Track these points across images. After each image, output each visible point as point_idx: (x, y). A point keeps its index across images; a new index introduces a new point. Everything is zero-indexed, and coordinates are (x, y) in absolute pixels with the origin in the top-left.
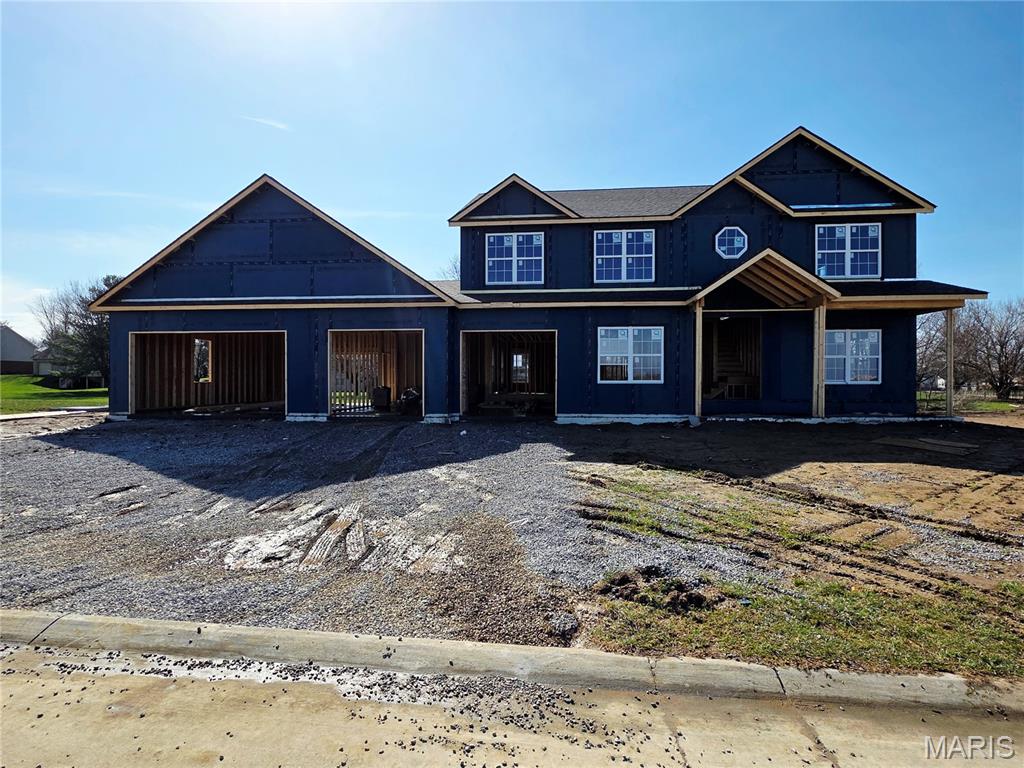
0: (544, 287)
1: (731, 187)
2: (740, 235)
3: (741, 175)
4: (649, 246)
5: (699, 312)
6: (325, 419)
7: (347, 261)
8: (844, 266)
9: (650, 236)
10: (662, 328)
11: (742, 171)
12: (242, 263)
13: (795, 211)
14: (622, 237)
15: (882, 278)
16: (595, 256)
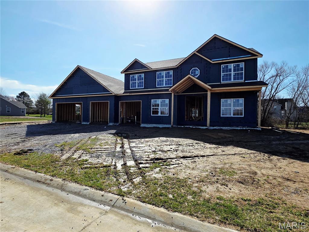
0: (144, 89)
1: (194, 56)
2: (197, 70)
4: (171, 75)
5: (173, 94)
6: (89, 123)
7: (94, 85)
8: (231, 78)
9: (172, 72)
10: (168, 99)
12: (75, 86)
13: (213, 61)
14: (164, 73)
15: (244, 81)
16: (157, 79)
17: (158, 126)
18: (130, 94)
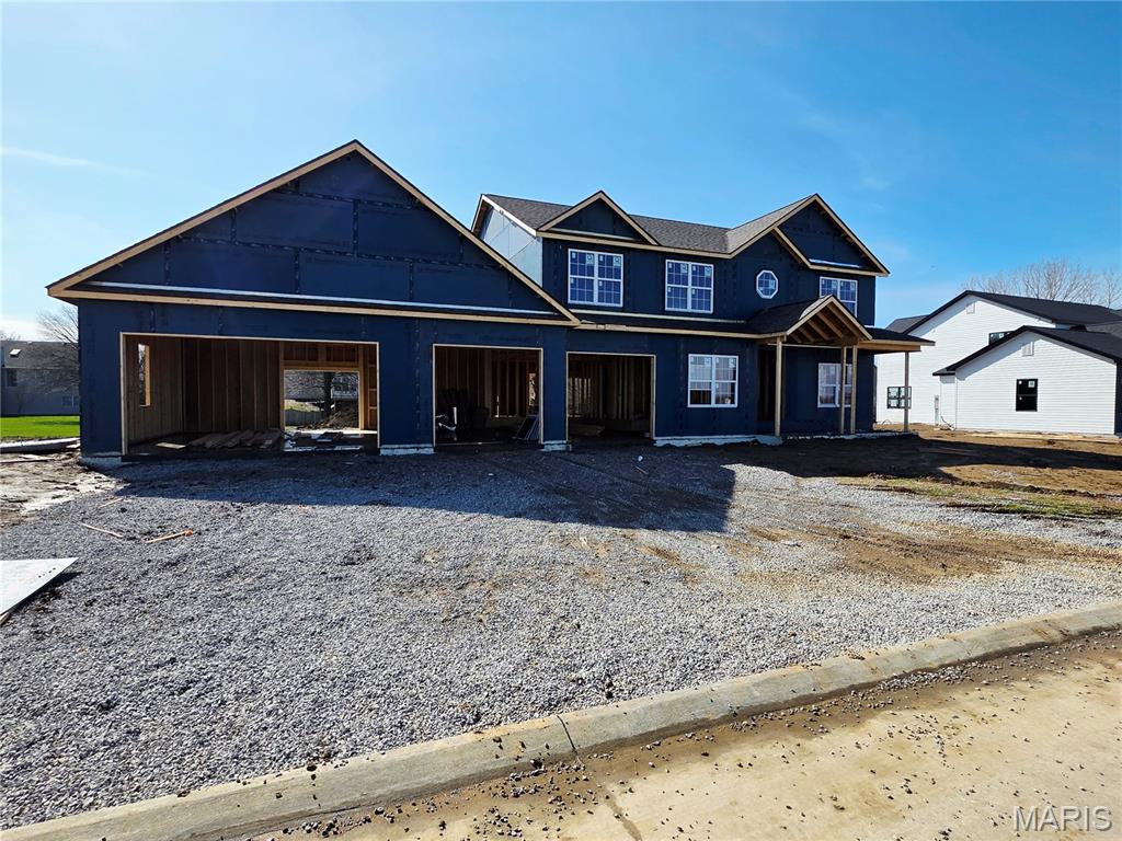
0: (622, 310)
1: (771, 237)
2: (773, 278)
3: (778, 227)
4: (709, 280)
5: (780, 345)
6: (431, 451)
9: (709, 270)
10: (738, 357)
11: (778, 224)
12: (312, 251)
13: (812, 264)
14: (688, 268)
16: (667, 285)
17: (711, 442)
18: (601, 327)
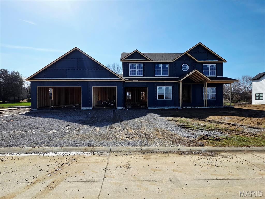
0: (143, 77)
1: (185, 55)
2: (187, 66)
3: (188, 52)
4: (167, 68)
6: (92, 109)
7: (97, 70)
8: (209, 73)
10: (172, 87)
12: (69, 69)
13: (199, 61)
14: (161, 65)
15: (216, 76)
16: (155, 70)
17: (163, 108)
